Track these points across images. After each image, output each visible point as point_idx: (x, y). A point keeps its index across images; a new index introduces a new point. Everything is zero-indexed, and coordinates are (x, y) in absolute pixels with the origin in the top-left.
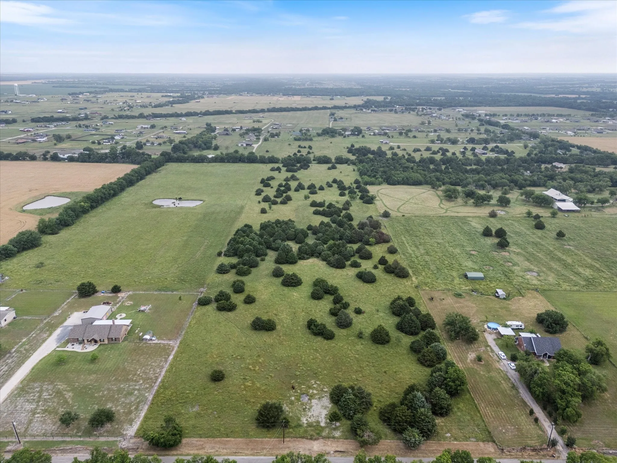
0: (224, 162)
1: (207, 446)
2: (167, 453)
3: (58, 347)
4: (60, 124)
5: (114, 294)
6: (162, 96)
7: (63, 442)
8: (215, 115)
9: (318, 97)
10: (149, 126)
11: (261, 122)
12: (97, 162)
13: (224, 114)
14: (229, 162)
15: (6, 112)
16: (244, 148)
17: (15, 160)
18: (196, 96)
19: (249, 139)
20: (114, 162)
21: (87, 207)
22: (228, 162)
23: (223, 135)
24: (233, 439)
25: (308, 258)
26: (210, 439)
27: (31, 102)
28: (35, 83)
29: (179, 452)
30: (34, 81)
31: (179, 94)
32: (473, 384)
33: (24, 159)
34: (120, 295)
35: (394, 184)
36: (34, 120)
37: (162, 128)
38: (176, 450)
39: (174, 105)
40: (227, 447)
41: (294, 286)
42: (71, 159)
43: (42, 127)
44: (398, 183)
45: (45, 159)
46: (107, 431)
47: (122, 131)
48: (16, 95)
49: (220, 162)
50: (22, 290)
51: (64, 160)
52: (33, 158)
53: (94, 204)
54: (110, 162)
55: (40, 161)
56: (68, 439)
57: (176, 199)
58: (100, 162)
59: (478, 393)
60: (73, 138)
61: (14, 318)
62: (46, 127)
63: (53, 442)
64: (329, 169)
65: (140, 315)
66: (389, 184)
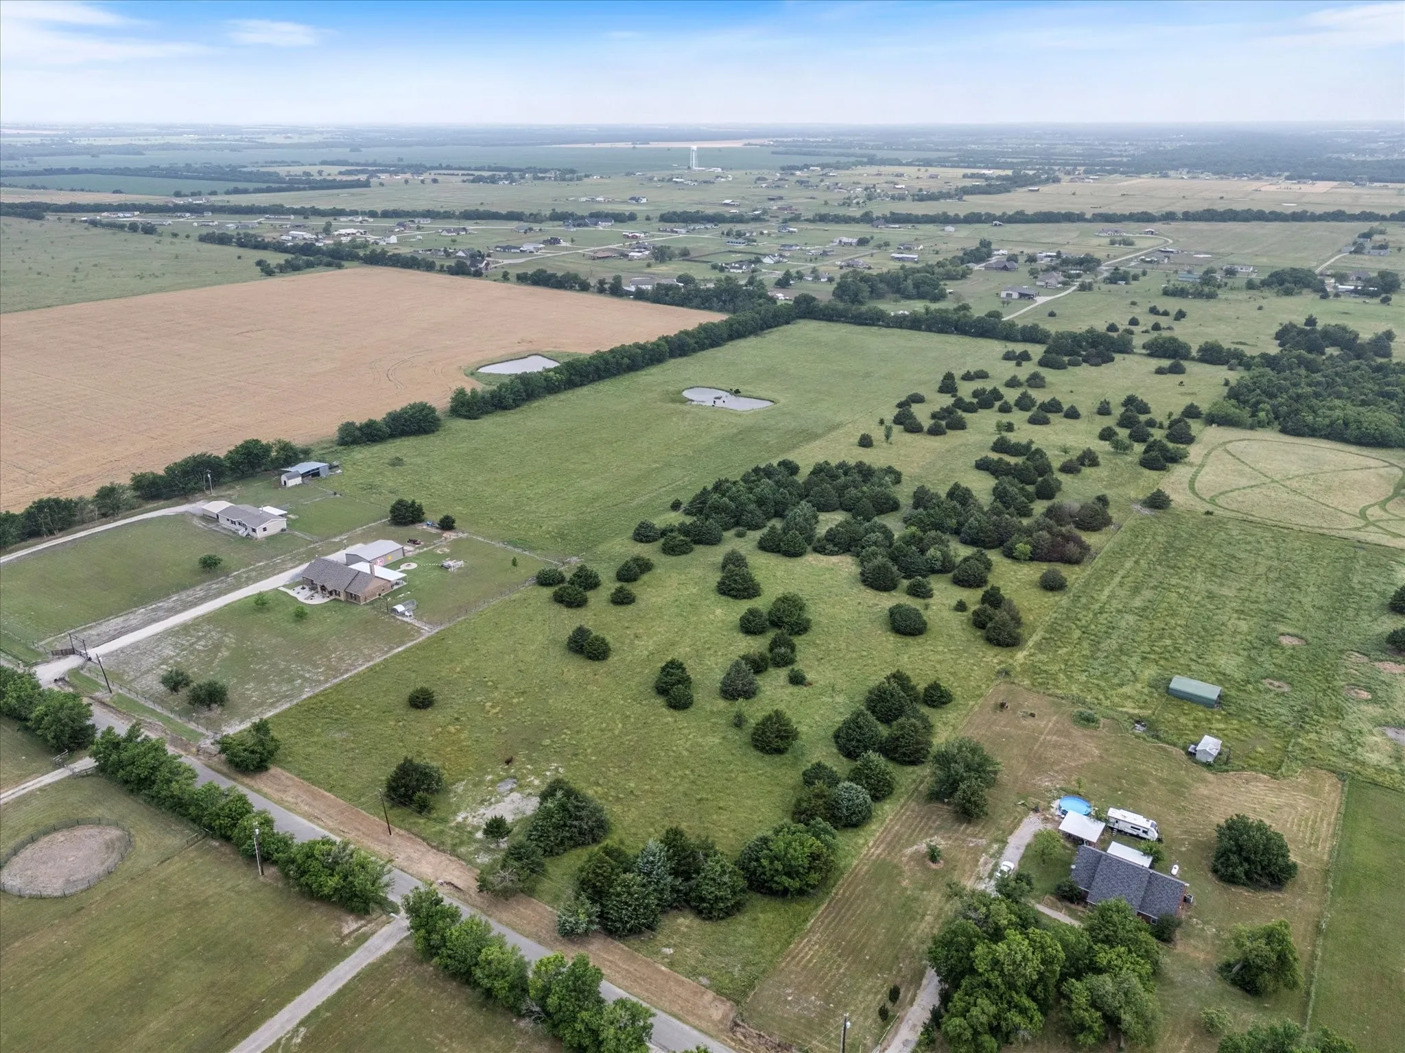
0: (919, 329)
1: (292, 791)
2: (234, 776)
3: (284, 586)
4: (703, 227)
5: (439, 531)
6: (965, 176)
7: (153, 712)
8: (1038, 222)
9: (1391, 185)
10: (855, 240)
11: (1131, 244)
12: (677, 305)
13: (1058, 222)
14: (930, 331)
15: (637, 200)
16: (1004, 303)
17: (557, 288)
18: (1044, 177)
19: (1043, 284)
20: (705, 308)
21: (557, 380)
22: (929, 329)
23: (996, 269)
24: (333, 797)
25: (832, 553)
26: (305, 783)
27: (700, 183)
28: (749, 144)
29: (252, 783)
30: (747, 141)
31: (1009, 172)
32: (851, 894)
33: (571, 288)
34: (447, 534)
35: (1297, 432)
36: (665, 218)
37: (879, 247)
38: (252, 778)
39: (965, 197)
40: (314, 803)
41: (735, 597)
42: (640, 295)
43: (666, 231)
44: (1312, 432)
45: (601, 291)
46: (208, 718)
47: (794, 248)
48: (689, 168)
49: (911, 328)
50: (335, 494)
51: (628, 293)
52: (585, 287)
53: (577, 379)
54: (698, 307)
55: (593, 292)
56: (159, 709)
57: (730, 392)
58: (682, 306)
59: (838, 914)
60: (693, 254)
61: (283, 530)
62: (672, 231)
63: (142, 706)
64: (1160, 371)
65: (436, 574)
66: (1284, 431)
